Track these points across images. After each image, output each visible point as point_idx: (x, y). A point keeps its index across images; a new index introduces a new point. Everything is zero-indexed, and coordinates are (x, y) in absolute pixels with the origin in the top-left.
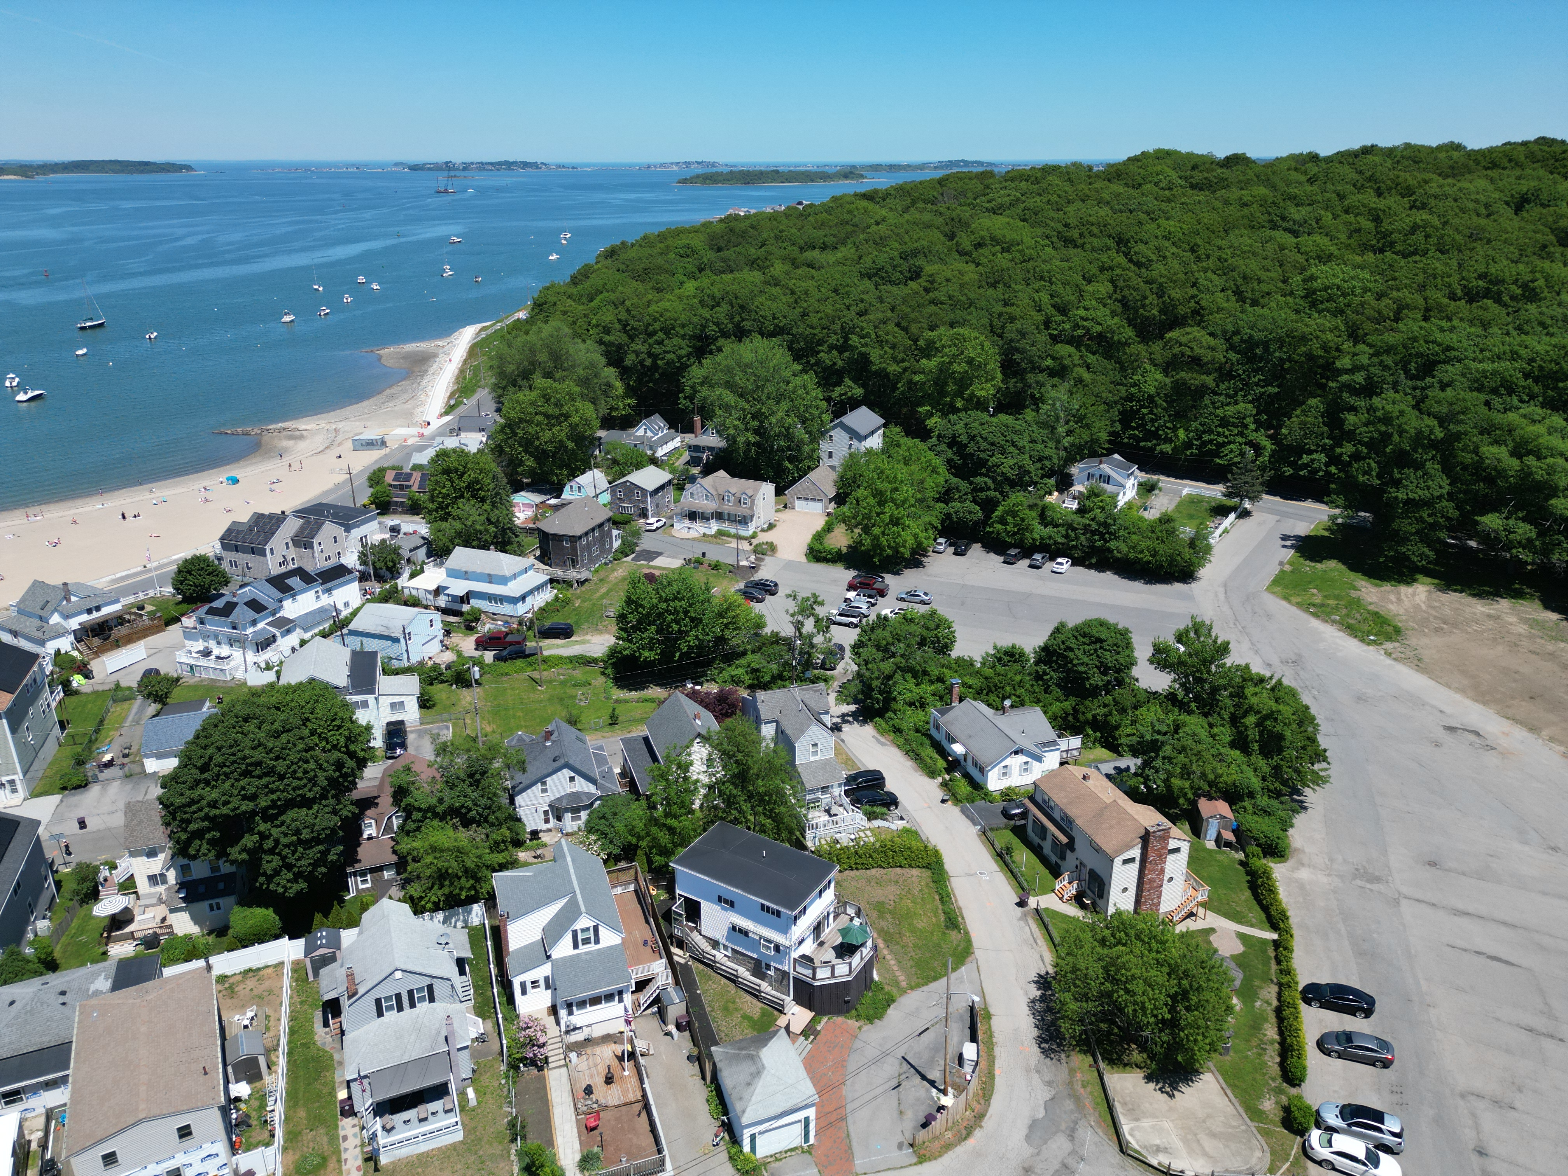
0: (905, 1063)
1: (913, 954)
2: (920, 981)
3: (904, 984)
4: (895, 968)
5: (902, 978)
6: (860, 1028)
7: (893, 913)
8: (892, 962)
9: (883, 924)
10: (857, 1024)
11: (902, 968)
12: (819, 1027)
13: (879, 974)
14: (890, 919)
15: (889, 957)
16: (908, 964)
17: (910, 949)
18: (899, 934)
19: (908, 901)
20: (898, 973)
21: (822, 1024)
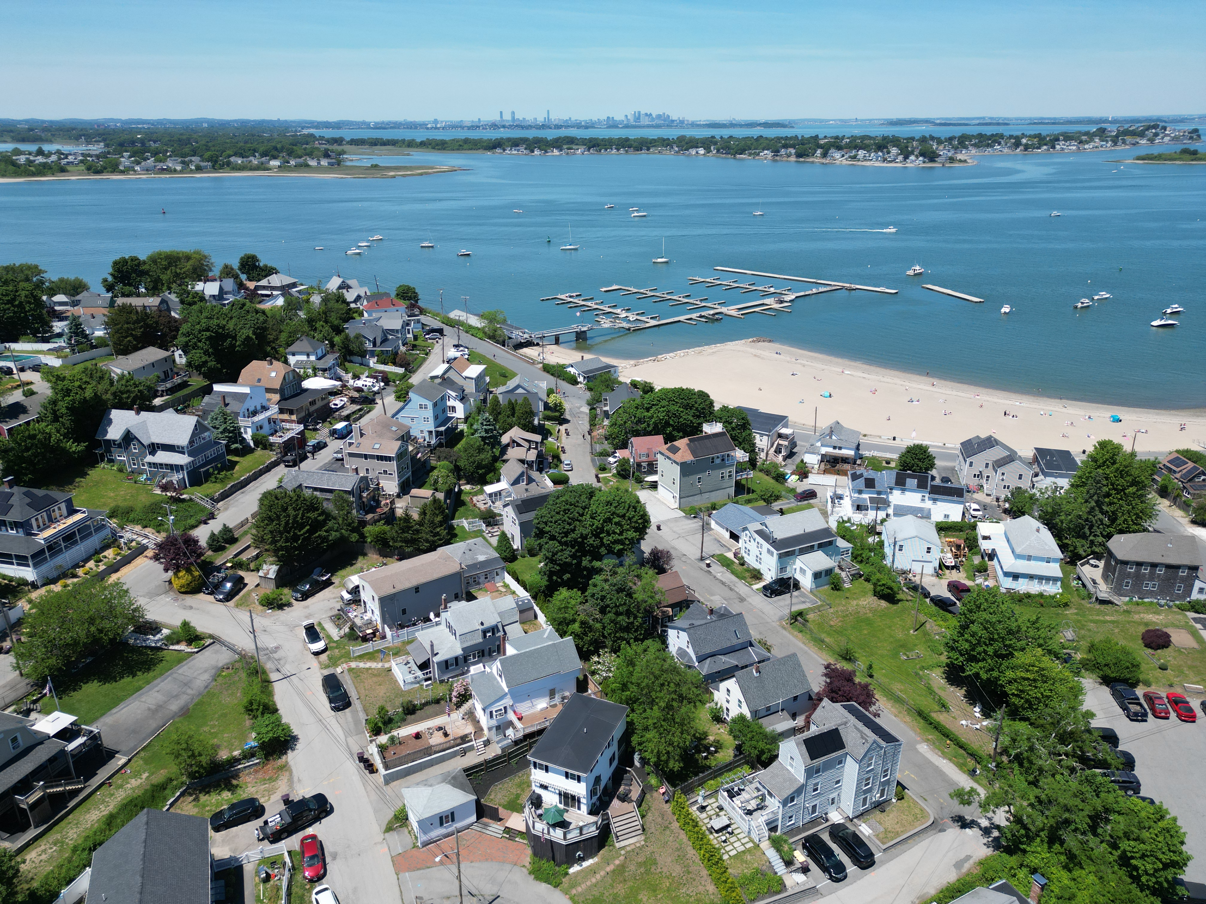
1: (607, 894)
4: (588, 883)
7: (647, 872)
8: (594, 880)
10: (527, 864)
11: (590, 888)
12: (517, 839)
13: (578, 872)
14: (638, 872)
15: (598, 876)
16: (596, 892)
17: (611, 891)
18: (625, 880)
19: (668, 884)
20: (584, 886)
21: (521, 840)
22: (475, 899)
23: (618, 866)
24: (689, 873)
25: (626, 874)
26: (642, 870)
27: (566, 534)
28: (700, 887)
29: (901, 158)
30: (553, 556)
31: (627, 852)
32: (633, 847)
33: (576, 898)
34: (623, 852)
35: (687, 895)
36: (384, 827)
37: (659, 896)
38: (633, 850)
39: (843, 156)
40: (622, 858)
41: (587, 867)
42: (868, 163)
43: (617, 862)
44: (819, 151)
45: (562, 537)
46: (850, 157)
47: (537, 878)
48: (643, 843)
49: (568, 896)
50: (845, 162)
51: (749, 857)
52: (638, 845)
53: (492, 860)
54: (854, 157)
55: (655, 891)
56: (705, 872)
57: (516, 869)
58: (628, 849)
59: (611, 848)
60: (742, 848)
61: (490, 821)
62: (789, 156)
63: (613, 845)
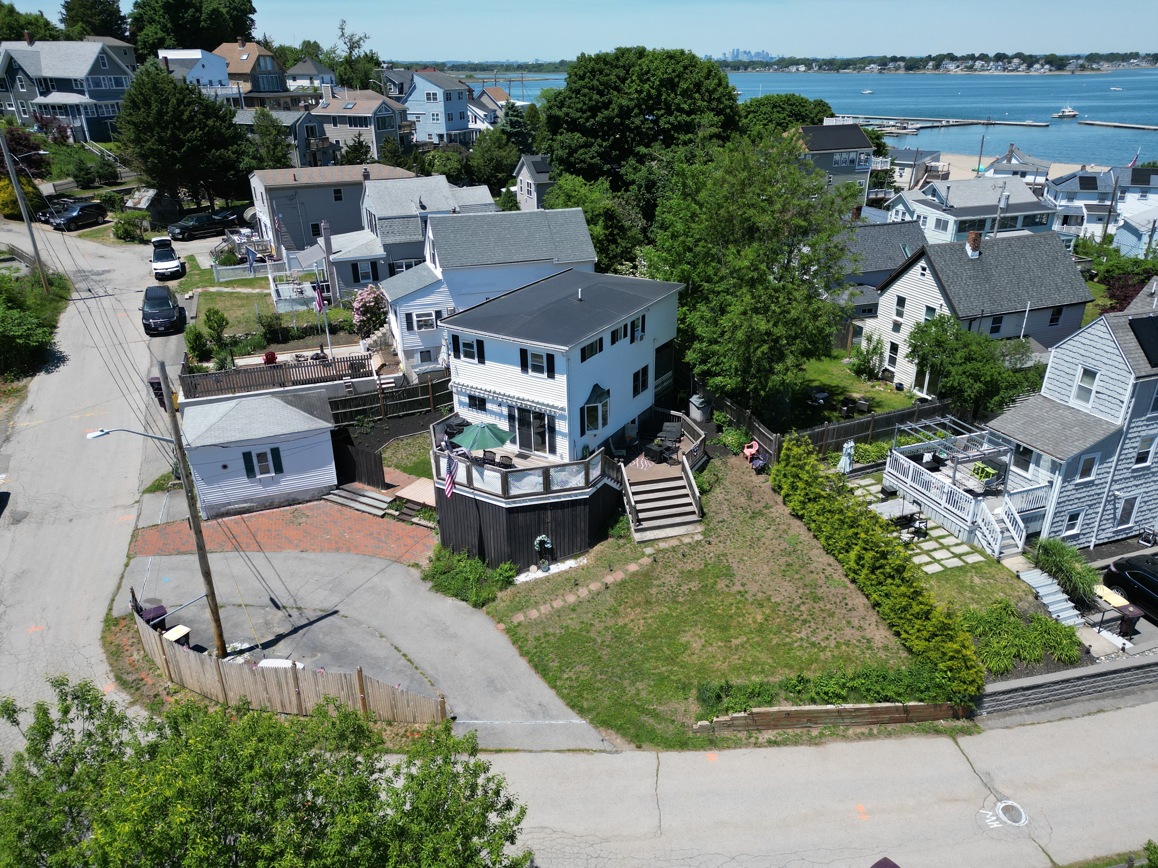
0: (324, 614)
1: (599, 626)
2: (531, 644)
3: (519, 617)
4: (558, 604)
5: (534, 614)
6: (417, 565)
7: (706, 590)
8: (571, 599)
9: (670, 579)
10: (425, 563)
11: (559, 613)
12: (415, 520)
13: (537, 582)
14: (684, 588)
15: (583, 592)
16: (572, 622)
17: (610, 622)
18: (648, 602)
19: (759, 618)
20: (545, 609)
21: (423, 522)
22: (280, 614)
23: (634, 574)
24: (816, 599)
25: (653, 591)
26: (694, 585)
27: (594, 110)
28: (848, 631)
29: (1024, 67)
30: (570, 154)
31: (659, 551)
32: (675, 542)
33: (521, 632)
34: (649, 550)
35: (813, 645)
36: (148, 483)
37: (735, 642)
38: (674, 549)
39: (958, 67)
40: (646, 561)
41: (560, 574)
42: (987, 73)
43: (633, 567)
44: (931, 64)
45: (587, 120)
46: (966, 67)
47: (439, 588)
48: (699, 537)
49: (502, 626)
50: (960, 72)
51: (977, 580)
52: (687, 540)
53: (348, 550)
54: (971, 68)
55: (724, 629)
56: (860, 601)
57: (396, 568)
58: (662, 545)
59: (622, 541)
60: (956, 562)
61: (367, 487)
62: (897, 69)
63: (627, 537)
